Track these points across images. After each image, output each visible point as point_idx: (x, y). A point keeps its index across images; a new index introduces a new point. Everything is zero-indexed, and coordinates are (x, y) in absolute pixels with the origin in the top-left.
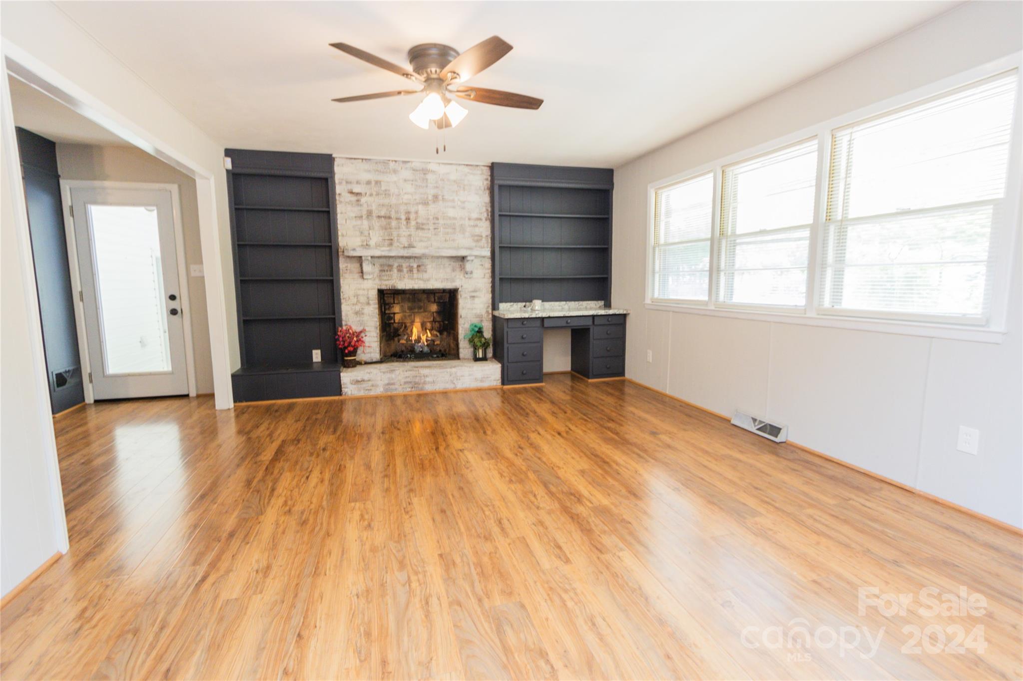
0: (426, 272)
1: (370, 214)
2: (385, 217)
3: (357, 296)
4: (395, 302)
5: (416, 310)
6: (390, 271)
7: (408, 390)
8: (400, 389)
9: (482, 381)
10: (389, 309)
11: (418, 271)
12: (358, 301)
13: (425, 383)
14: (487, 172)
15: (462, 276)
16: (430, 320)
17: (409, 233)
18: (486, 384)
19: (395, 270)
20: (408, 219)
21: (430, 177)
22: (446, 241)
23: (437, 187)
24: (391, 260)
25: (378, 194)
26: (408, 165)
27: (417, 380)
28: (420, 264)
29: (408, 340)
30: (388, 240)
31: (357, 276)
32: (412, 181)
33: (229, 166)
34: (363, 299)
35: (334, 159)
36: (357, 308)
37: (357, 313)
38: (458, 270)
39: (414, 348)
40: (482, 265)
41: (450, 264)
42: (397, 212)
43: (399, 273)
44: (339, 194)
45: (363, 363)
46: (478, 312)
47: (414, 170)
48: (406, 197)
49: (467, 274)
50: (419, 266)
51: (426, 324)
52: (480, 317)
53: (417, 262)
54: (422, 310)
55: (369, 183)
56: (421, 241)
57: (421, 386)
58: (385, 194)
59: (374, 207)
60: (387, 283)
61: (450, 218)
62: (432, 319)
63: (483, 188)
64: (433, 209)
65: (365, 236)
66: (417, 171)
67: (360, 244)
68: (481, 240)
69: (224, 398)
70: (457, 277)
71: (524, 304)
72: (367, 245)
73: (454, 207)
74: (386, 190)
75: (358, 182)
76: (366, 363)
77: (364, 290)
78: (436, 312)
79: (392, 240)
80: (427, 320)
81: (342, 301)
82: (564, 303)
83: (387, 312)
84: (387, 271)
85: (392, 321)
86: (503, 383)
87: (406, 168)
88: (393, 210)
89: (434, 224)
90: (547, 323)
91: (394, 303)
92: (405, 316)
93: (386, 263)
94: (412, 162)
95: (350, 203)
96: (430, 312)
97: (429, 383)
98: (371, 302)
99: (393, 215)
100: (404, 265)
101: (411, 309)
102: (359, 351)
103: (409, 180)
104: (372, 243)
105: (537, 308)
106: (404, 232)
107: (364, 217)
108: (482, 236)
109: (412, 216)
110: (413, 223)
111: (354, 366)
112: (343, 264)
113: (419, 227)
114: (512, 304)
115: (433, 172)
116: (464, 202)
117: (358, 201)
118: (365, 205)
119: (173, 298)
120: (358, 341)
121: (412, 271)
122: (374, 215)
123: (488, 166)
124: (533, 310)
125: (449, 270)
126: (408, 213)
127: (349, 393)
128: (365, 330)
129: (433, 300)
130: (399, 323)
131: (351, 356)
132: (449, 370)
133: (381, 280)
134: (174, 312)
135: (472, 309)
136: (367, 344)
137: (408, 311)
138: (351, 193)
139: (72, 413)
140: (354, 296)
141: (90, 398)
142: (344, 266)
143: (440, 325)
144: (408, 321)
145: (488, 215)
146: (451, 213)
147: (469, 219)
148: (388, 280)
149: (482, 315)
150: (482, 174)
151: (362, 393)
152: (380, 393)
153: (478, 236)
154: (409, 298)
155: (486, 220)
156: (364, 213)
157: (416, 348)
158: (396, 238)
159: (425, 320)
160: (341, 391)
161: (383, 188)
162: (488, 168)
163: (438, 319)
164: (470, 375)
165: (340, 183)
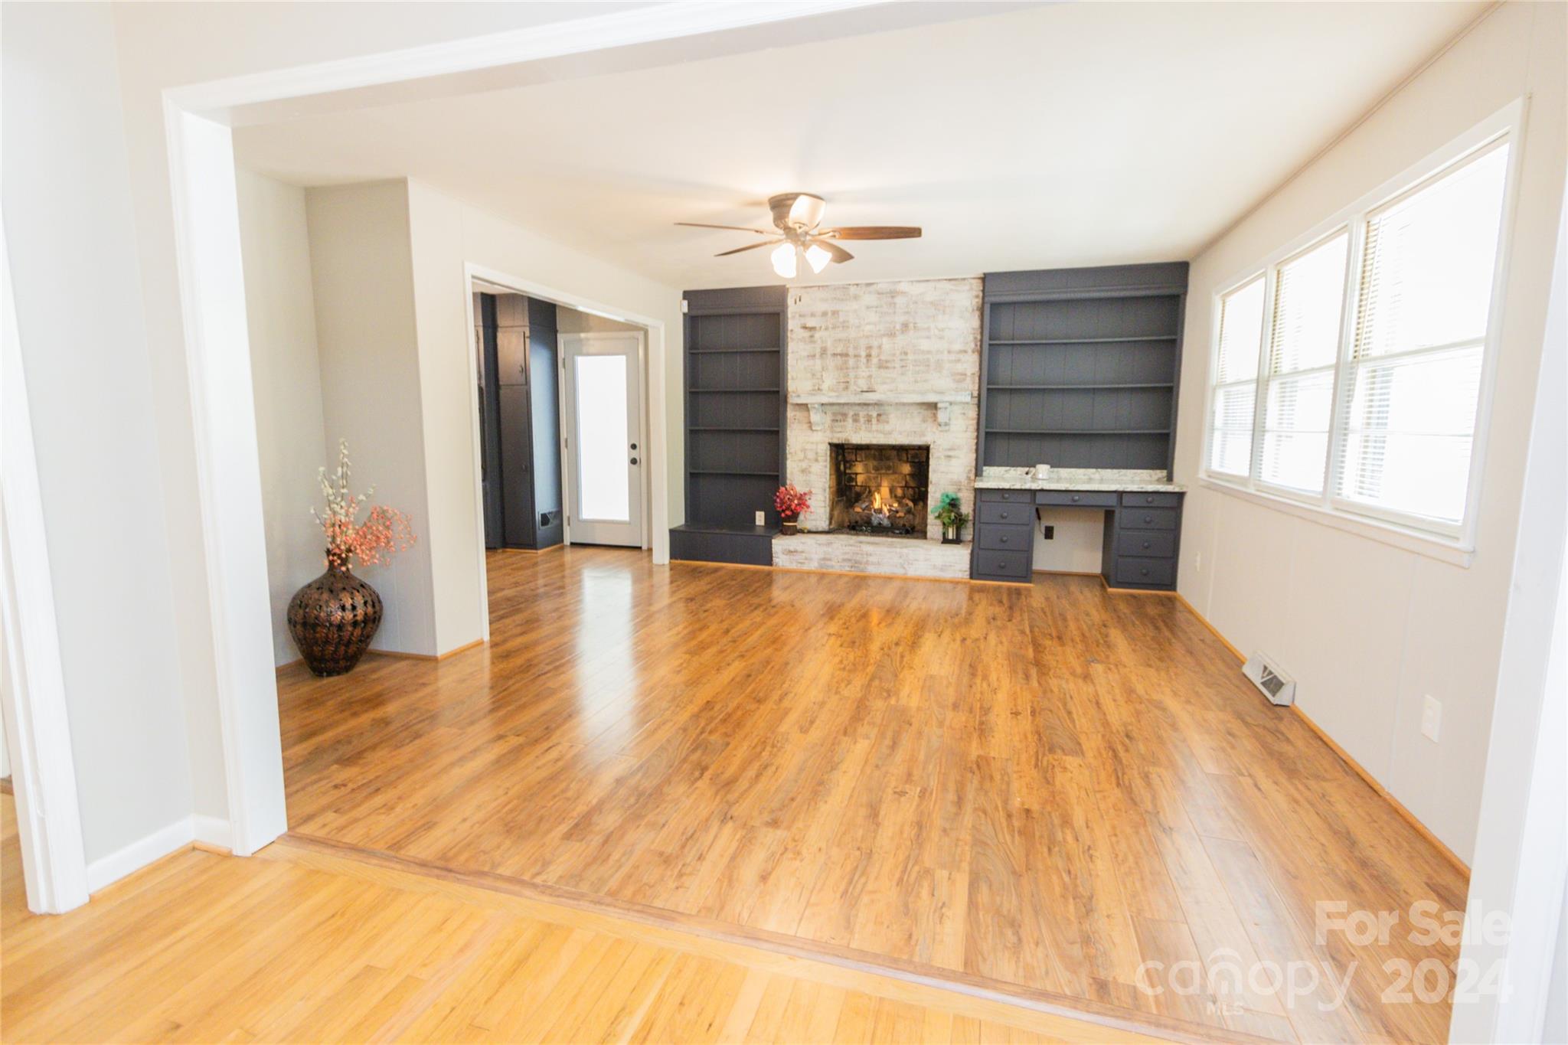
0: (888, 422)
1: (824, 351)
2: (841, 355)
3: (804, 450)
4: (858, 459)
5: (883, 471)
6: (844, 421)
7: (846, 569)
8: (837, 567)
9: (942, 570)
10: (850, 468)
11: (878, 420)
12: (805, 457)
13: (867, 563)
14: (977, 286)
15: (934, 430)
16: (901, 485)
17: (868, 374)
18: (948, 575)
19: (850, 420)
20: (869, 356)
21: (899, 300)
22: (916, 382)
23: (907, 313)
24: (846, 407)
25: (834, 328)
26: (872, 288)
27: (858, 558)
28: (882, 412)
29: (868, 508)
30: (843, 382)
31: (806, 426)
32: (877, 307)
33: (686, 310)
34: (811, 455)
35: (788, 289)
36: (804, 465)
37: (803, 471)
38: (930, 420)
39: (871, 519)
40: (964, 414)
41: (919, 413)
42: (855, 348)
43: (855, 424)
44: (792, 331)
45: (806, 531)
46: (955, 477)
47: (879, 294)
48: (868, 328)
49: (940, 425)
50: (879, 415)
51: (896, 489)
52: (958, 483)
53: (878, 410)
54: (891, 472)
55: (825, 314)
56: (884, 383)
57: (862, 566)
58: (843, 327)
59: (829, 344)
60: (839, 435)
61: (923, 352)
62: (903, 484)
63: (970, 309)
64: (901, 340)
65: (818, 379)
66: (882, 294)
67: (811, 388)
68: (964, 380)
69: (662, 554)
70: (929, 429)
71: (1027, 469)
72: (819, 389)
73: (928, 337)
74: (844, 322)
75: (813, 315)
76: (810, 532)
77: (812, 443)
78: (909, 475)
79: (848, 382)
80: (897, 485)
81: (788, 456)
82: (1094, 470)
83: (848, 471)
84: (840, 421)
85: (854, 484)
86: (971, 577)
87: (870, 293)
88: (852, 346)
89: (901, 360)
90: (1040, 499)
91: (856, 461)
92: (869, 478)
93: (838, 412)
94: (877, 283)
95: (803, 340)
96: (901, 473)
97: (873, 564)
98: (819, 458)
99: (851, 352)
100: (862, 414)
101: (877, 469)
102: (801, 517)
103: (872, 307)
104: (825, 386)
105: (1040, 476)
106: (863, 372)
107: (818, 356)
108: (965, 375)
109: (874, 352)
110: (875, 360)
111: (793, 534)
112: (791, 413)
113: (882, 366)
114: (1008, 468)
115: (903, 293)
116: (943, 330)
117: (812, 336)
118: (819, 341)
119: (634, 447)
120: (799, 504)
121: (871, 421)
122: (829, 352)
123: (979, 278)
124: (1034, 479)
125: (918, 420)
126: (870, 348)
127: (780, 564)
128: (811, 492)
129: (905, 459)
130: (861, 486)
131: (790, 522)
132: (898, 550)
133: (832, 432)
134: (634, 461)
135: (947, 473)
136: (812, 509)
137: (873, 472)
138: (805, 328)
139: (552, 551)
140: (802, 451)
141: (567, 541)
142: (792, 415)
143: (915, 493)
144: (873, 484)
145: (976, 345)
146: (925, 345)
147: (949, 352)
148: (841, 432)
149: (960, 482)
150: (971, 289)
151: (794, 566)
152: (813, 569)
153: (962, 374)
154: (874, 455)
155: (973, 352)
156: (818, 351)
157: (873, 519)
158: (853, 380)
159: (895, 484)
160: (772, 560)
161: (841, 319)
162: (980, 281)
163: (912, 484)
164: (926, 560)
165: (793, 317)
